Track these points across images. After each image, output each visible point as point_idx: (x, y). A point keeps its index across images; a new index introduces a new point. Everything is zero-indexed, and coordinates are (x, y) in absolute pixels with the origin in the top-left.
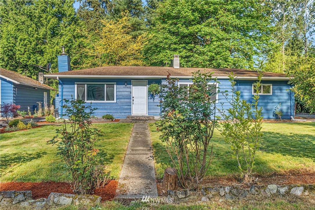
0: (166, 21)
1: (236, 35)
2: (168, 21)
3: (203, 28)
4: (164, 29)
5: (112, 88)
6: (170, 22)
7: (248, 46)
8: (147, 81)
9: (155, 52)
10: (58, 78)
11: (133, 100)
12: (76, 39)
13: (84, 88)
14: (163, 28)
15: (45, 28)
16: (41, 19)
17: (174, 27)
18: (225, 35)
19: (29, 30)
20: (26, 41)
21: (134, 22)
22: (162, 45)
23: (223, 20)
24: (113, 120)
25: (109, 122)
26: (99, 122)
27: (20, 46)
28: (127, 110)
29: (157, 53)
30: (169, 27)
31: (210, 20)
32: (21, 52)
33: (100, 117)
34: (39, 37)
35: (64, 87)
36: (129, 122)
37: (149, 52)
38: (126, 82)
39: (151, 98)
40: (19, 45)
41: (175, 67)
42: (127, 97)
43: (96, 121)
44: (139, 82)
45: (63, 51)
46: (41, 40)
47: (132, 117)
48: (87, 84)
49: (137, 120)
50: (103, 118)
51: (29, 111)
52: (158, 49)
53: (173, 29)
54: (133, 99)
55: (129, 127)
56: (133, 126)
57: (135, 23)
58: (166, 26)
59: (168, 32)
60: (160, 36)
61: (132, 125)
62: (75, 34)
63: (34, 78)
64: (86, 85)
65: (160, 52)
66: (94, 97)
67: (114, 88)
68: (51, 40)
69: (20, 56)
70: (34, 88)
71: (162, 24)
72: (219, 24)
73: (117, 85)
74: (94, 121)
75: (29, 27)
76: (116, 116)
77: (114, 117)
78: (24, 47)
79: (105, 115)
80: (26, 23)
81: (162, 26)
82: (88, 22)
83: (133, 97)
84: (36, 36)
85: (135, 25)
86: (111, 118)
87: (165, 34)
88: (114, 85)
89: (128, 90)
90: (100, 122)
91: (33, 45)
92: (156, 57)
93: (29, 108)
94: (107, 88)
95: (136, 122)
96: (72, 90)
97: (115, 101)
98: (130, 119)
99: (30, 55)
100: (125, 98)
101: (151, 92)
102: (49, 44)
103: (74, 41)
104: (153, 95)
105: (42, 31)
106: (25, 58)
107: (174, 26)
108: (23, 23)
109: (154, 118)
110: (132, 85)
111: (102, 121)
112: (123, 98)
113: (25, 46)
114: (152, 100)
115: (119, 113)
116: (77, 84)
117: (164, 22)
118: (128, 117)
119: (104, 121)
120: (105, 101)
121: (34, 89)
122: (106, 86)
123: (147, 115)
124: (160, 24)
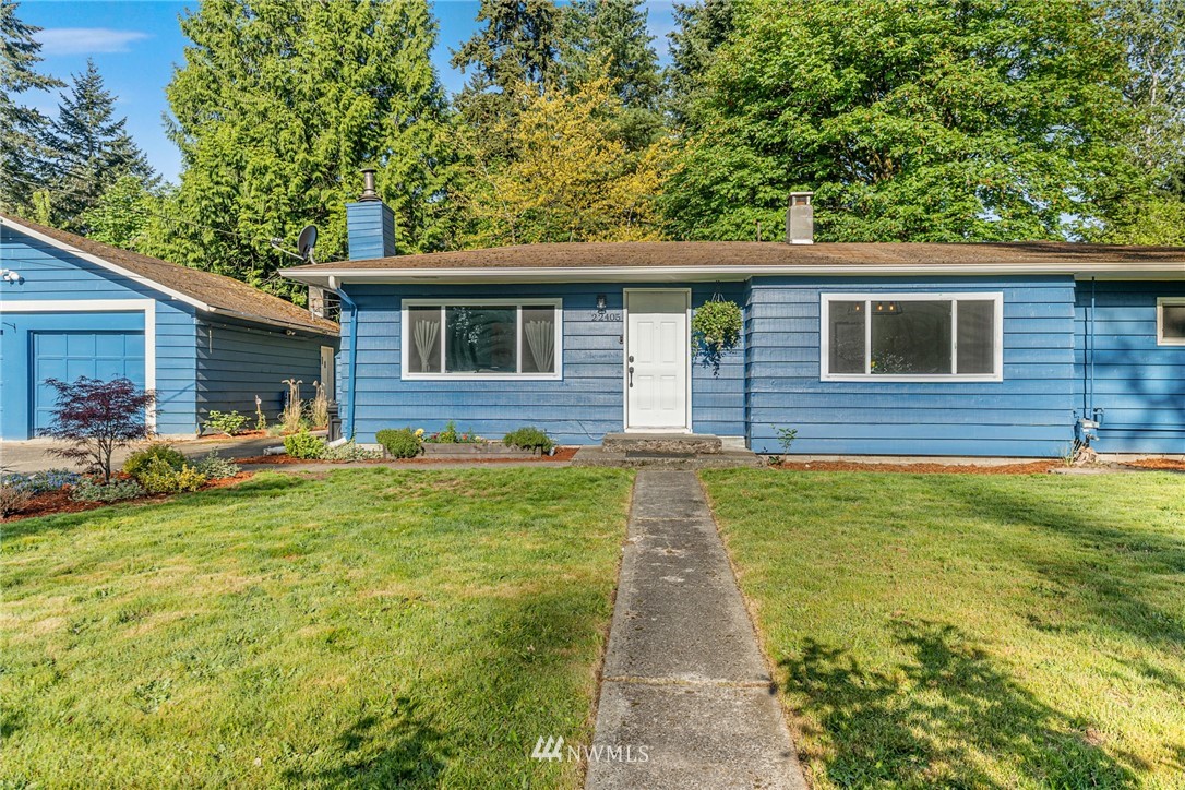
0: (742, 108)
1: (1000, 138)
2: (747, 108)
3: (878, 120)
4: (733, 133)
5: (548, 324)
6: (756, 108)
7: (1048, 176)
8: (686, 293)
9: (700, 215)
10: (332, 281)
11: (631, 371)
12: (437, 167)
13: (436, 325)
14: (731, 131)
15: (332, 130)
16: (321, 101)
17: (768, 124)
18: (960, 140)
19: (281, 139)
20: (269, 176)
21: (630, 120)
22: (725, 191)
23: (953, 89)
24: (548, 453)
25: (532, 460)
26: (489, 460)
27: (253, 193)
28: (607, 409)
29: (709, 215)
30: (750, 127)
31: (900, 92)
32: (256, 212)
33: (496, 439)
34: (311, 159)
35: (359, 319)
36: (614, 463)
37: (682, 214)
38: (600, 296)
39: (705, 361)
40: (250, 192)
41: (795, 242)
42: (605, 356)
43: (479, 457)
44: (656, 295)
45: (369, 187)
46: (321, 172)
47: (626, 441)
48: (448, 308)
49: (648, 453)
50: (508, 444)
51: (259, 412)
52: (713, 205)
53: (765, 132)
54: (630, 365)
55: (613, 488)
56: (634, 483)
57: (635, 124)
58: (739, 122)
59: (746, 144)
60: (720, 158)
61: (627, 479)
62: (432, 149)
63: (299, 300)
64: (443, 312)
65: (717, 211)
66: (474, 359)
67: (553, 322)
68: (352, 173)
69: (252, 227)
70: (284, 331)
71: (726, 118)
72: (937, 103)
73: (564, 308)
74: (472, 456)
75: (281, 129)
76: (558, 437)
77: (553, 439)
78: (265, 197)
79: (516, 431)
80: (271, 115)
81: (727, 123)
82: (487, 129)
83: (631, 359)
84: (301, 156)
85: (635, 130)
86: (541, 445)
87: (738, 149)
88: (552, 307)
89: (611, 327)
90: (494, 461)
91: (294, 189)
92: (707, 232)
93: (259, 402)
94: (528, 325)
95: (643, 464)
96: (391, 330)
97: (558, 375)
98: (617, 451)
99: (284, 223)
100: (599, 360)
101: (706, 335)
102: (346, 187)
103: (428, 174)
104: (713, 348)
105: (324, 142)
106: (267, 234)
107: (766, 121)
108: (264, 115)
109: (718, 443)
110: (625, 311)
111: (503, 456)
112: (590, 360)
113: (266, 193)
114: (709, 371)
115: (574, 423)
116: (411, 308)
117: (732, 110)
118: (610, 441)
119: (510, 457)
120: (519, 376)
121: (283, 336)
122: (523, 314)
123: (688, 432)
124: (718, 117)
